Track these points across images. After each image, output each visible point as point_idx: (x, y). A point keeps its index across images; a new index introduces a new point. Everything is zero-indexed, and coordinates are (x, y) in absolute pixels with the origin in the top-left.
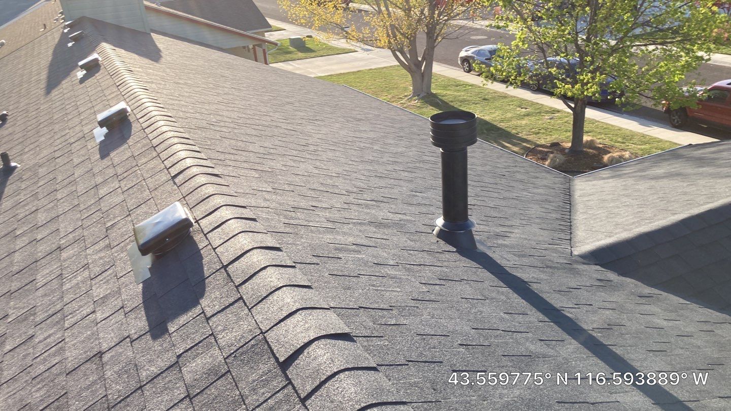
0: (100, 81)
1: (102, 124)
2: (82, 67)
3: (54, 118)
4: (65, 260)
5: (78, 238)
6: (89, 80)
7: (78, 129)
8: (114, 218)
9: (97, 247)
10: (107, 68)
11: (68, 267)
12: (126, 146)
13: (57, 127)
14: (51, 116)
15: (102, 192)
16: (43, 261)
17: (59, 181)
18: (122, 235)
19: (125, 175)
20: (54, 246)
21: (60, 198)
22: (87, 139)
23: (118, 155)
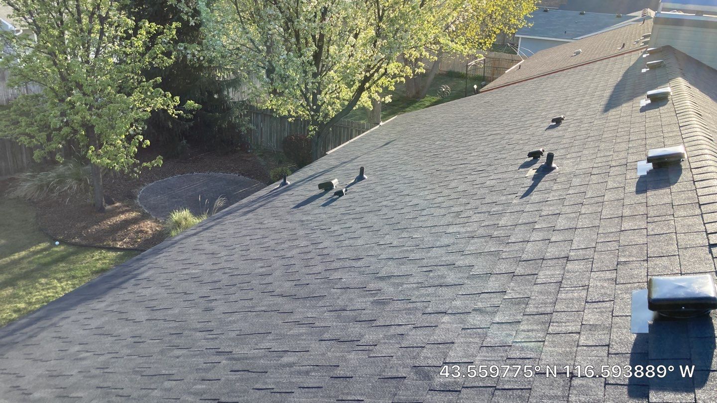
0: (663, 115)
1: (650, 160)
2: (649, 97)
3: (603, 137)
4: (568, 272)
5: (587, 257)
6: (652, 111)
7: (623, 155)
8: (630, 256)
9: (602, 275)
10: (674, 104)
11: (569, 279)
12: (667, 190)
13: (603, 145)
14: (601, 133)
15: (626, 225)
16: (550, 262)
17: (587, 197)
18: (632, 277)
19: (656, 219)
20: (563, 254)
21: (583, 212)
22: (629, 168)
23: (657, 197)
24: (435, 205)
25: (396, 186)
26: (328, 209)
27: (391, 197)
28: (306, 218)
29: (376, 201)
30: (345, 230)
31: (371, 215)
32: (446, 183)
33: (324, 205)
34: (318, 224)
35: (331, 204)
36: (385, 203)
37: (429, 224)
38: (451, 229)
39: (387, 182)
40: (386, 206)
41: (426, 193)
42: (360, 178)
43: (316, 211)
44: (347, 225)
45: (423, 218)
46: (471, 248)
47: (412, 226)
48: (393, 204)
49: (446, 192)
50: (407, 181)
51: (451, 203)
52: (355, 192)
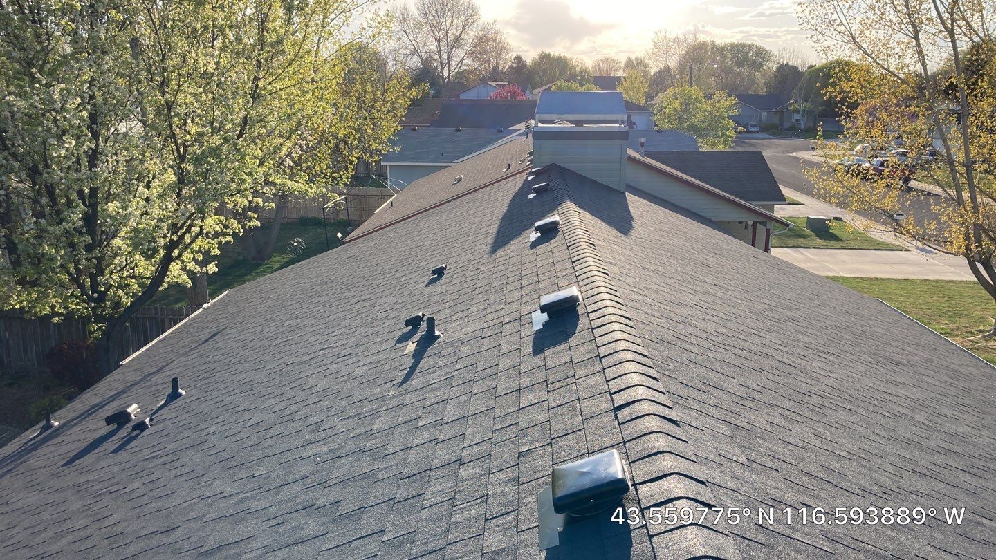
0: (554, 250)
1: (544, 309)
2: (538, 229)
3: (492, 286)
4: (462, 481)
5: (484, 454)
6: (542, 246)
7: (515, 306)
8: (532, 442)
9: (502, 476)
10: (565, 235)
11: (463, 491)
12: (565, 345)
13: (493, 297)
14: (490, 282)
15: (526, 399)
16: (439, 472)
17: (479, 369)
18: (536, 471)
19: (557, 385)
20: (455, 457)
21: (475, 392)
22: (523, 322)
23: (556, 355)
24: (286, 419)
25: (228, 399)
26: (122, 456)
27: (221, 418)
28: (86, 479)
29: (199, 428)
30: (151, 486)
31: (192, 451)
32: (300, 382)
33: (116, 451)
34: (106, 484)
35: (127, 447)
36: (212, 429)
37: (278, 449)
38: (309, 452)
39: (215, 394)
40: (214, 434)
41: (273, 401)
42: (174, 395)
43: (103, 464)
44: (154, 477)
45: (270, 442)
46: (337, 474)
47: (253, 458)
48: (224, 428)
49: (301, 395)
50: (245, 389)
51: (309, 410)
52: (166, 419)
